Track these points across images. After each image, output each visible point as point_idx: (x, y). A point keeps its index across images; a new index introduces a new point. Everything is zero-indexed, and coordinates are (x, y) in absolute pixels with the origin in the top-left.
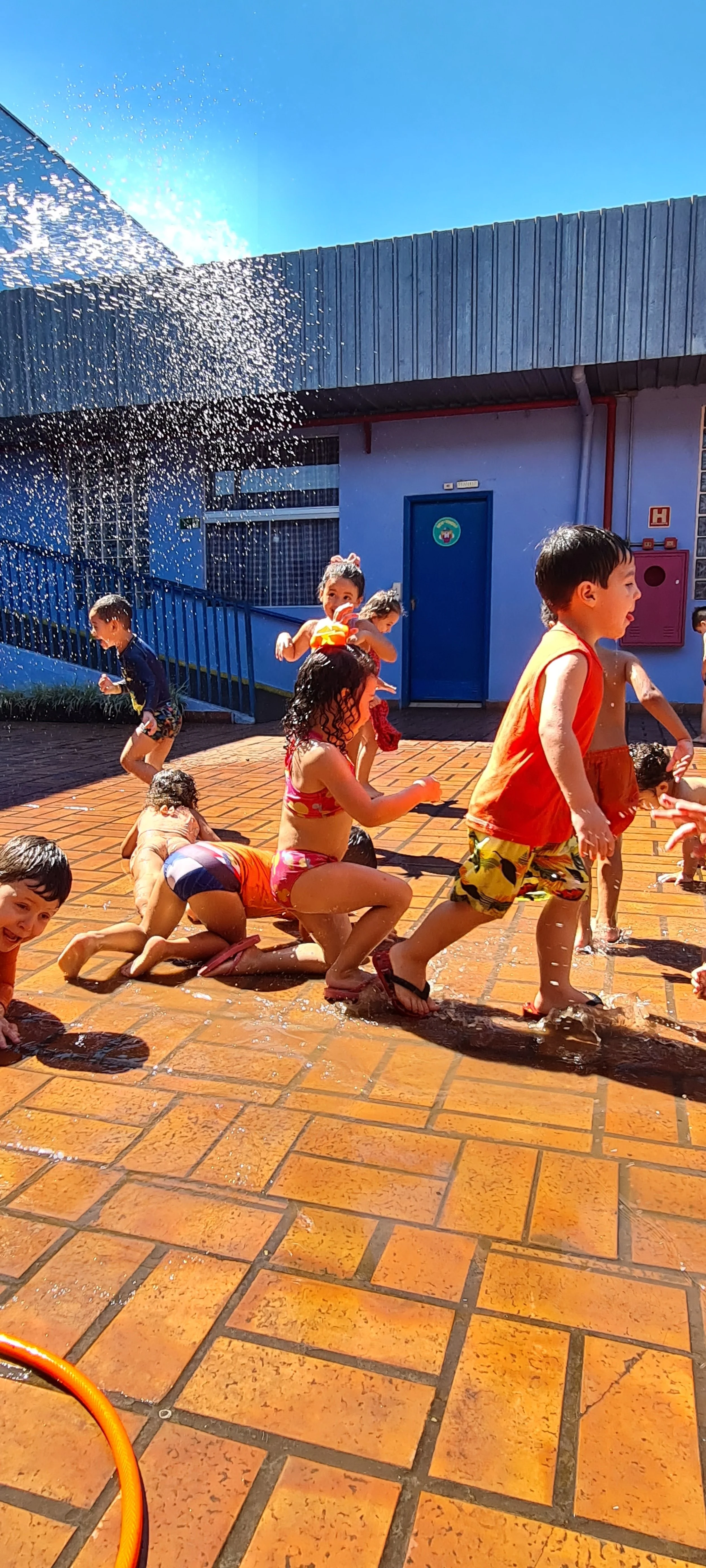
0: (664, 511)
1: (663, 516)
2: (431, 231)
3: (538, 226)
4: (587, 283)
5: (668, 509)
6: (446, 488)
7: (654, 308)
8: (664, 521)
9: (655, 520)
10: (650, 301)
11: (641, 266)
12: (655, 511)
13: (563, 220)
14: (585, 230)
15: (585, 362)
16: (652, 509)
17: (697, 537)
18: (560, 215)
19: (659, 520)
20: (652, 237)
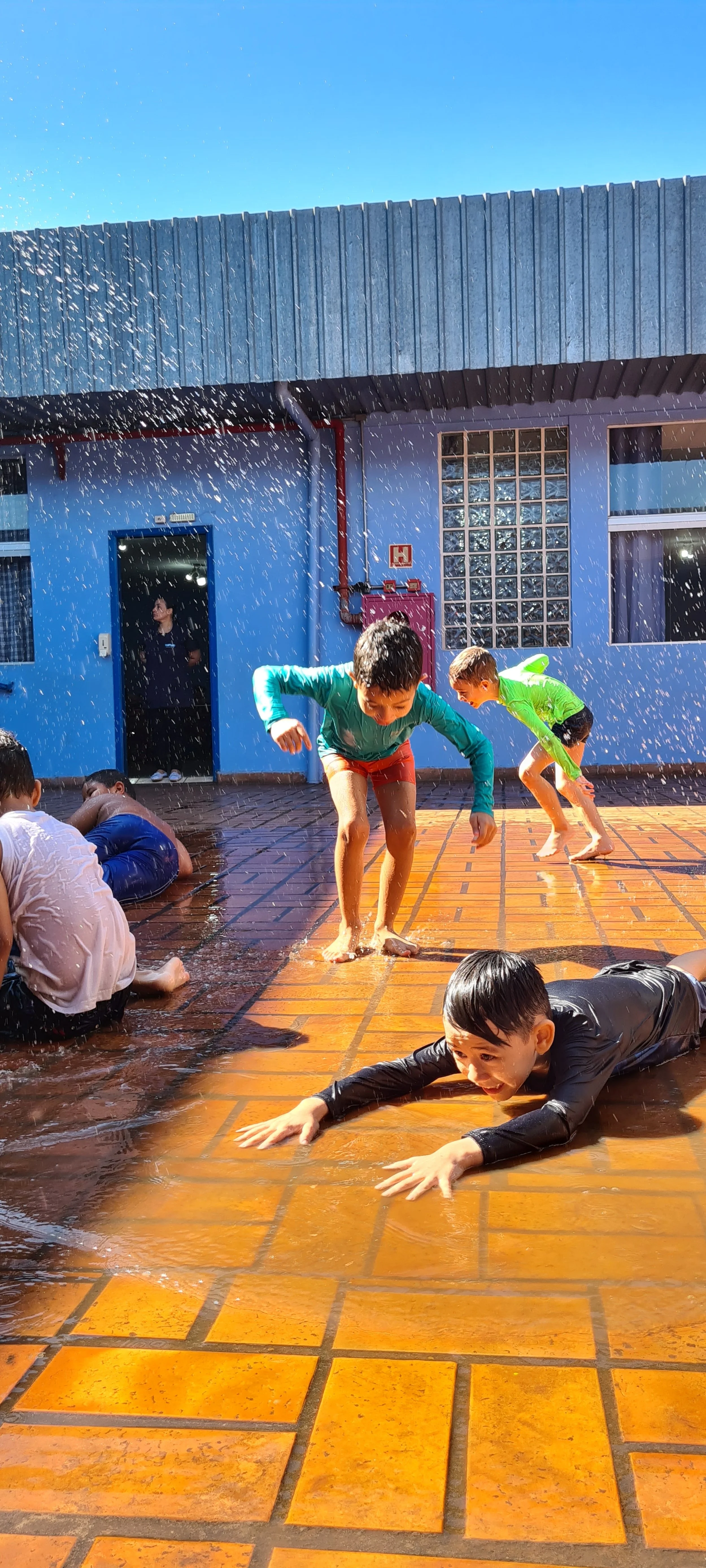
0: (406, 549)
1: (404, 554)
2: (102, 223)
3: (222, 225)
4: (281, 290)
5: (409, 547)
6: (157, 521)
7: (357, 320)
8: (406, 559)
9: (396, 559)
10: (351, 313)
11: (338, 274)
12: (396, 550)
13: (251, 218)
14: (275, 231)
15: (284, 377)
16: (392, 547)
17: (443, 578)
18: (246, 213)
19: (401, 559)
20: (348, 242)
